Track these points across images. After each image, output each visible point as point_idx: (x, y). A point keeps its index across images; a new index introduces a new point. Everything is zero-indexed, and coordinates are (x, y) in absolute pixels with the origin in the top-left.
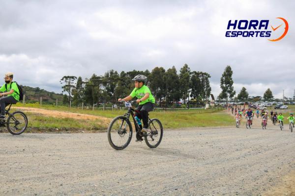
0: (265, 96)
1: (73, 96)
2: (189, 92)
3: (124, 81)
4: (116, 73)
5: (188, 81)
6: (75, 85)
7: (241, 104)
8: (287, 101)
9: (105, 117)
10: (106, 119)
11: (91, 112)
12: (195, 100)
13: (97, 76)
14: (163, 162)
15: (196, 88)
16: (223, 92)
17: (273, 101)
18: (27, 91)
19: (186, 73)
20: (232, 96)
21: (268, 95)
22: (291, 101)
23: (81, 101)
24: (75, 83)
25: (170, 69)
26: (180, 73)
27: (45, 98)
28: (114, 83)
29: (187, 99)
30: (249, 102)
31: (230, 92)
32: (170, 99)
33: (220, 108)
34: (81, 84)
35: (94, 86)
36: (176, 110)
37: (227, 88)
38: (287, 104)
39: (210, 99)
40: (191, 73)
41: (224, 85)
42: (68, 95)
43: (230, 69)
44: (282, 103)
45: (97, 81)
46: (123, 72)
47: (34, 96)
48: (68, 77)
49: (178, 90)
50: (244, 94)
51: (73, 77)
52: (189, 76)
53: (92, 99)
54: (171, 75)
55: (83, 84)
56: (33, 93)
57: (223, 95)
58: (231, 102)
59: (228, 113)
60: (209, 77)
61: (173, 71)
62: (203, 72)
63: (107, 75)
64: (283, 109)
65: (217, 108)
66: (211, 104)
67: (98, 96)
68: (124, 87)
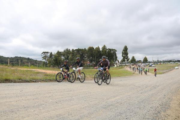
0: (144, 60)
1: (48, 62)
3: (73, 54)
4: (69, 50)
5: (106, 53)
6: (49, 56)
7: (132, 65)
8: (154, 63)
15: (110, 57)
16: (123, 59)
18: (23, 60)
19: (105, 49)
20: (127, 60)
23: (52, 65)
24: (49, 54)
25: (96, 48)
26: (101, 49)
27: (33, 63)
28: (68, 55)
30: (136, 64)
31: (126, 59)
33: (122, 67)
35: (58, 57)
37: (125, 57)
38: (155, 64)
39: (117, 61)
40: (107, 50)
41: (124, 55)
42: (45, 61)
43: (127, 47)
44: (152, 64)
45: (60, 54)
46: (73, 49)
48: (45, 52)
50: (133, 61)
51: (47, 52)
52: (106, 51)
54: (98, 50)
55: (53, 56)
56: (26, 61)
58: (127, 63)
59: (127, 69)
60: (116, 51)
61: (98, 48)
62: (113, 49)
63: (65, 51)
64: (153, 66)
65: (120, 66)
66: (117, 65)
67: (60, 62)
68: (74, 56)
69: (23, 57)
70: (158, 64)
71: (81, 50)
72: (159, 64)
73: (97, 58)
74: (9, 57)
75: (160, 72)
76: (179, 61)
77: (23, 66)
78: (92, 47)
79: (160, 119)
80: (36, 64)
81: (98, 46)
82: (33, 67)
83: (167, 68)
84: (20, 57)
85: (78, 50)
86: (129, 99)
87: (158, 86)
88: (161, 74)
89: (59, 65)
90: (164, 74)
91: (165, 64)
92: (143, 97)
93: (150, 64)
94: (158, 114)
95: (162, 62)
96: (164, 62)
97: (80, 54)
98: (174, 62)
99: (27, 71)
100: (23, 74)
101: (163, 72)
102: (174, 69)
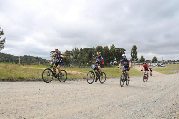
0: (153, 60)
2: (115, 58)
3: (82, 53)
4: (78, 49)
5: (114, 53)
7: (141, 64)
8: (164, 62)
12: (118, 62)
13: (69, 51)
15: (118, 56)
16: (132, 58)
18: (32, 59)
19: (113, 49)
20: (136, 60)
21: (155, 60)
22: (166, 62)
25: (105, 47)
26: (110, 49)
27: (41, 62)
28: (77, 54)
29: (114, 62)
31: (135, 58)
36: (108, 68)
38: (164, 64)
40: (116, 49)
41: (133, 55)
43: (136, 46)
44: (162, 63)
45: (69, 53)
46: (81, 49)
47: (36, 61)
48: (54, 51)
49: (109, 57)
50: (142, 60)
52: (115, 50)
53: (66, 63)
54: (106, 50)
56: (35, 59)
57: (132, 60)
58: (136, 63)
59: (135, 69)
60: (125, 50)
61: (107, 48)
63: (73, 50)
64: (163, 66)
67: (69, 61)
68: (82, 56)
69: (32, 56)
71: (89, 49)
72: (169, 63)
73: (105, 57)
74: (18, 56)
75: (170, 72)
77: (32, 65)
78: (101, 47)
79: (175, 118)
80: (45, 63)
81: (107, 46)
82: (43, 66)
83: (177, 68)
84: (29, 56)
85: (87, 50)
86: (142, 98)
87: (170, 86)
88: (172, 74)
89: (68, 64)
90: (175, 74)
91: (176, 64)
92: (156, 96)
93: (160, 64)
94: (173, 113)
95: (172, 62)
96: (174, 62)
97: (88, 53)
99: (38, 70)
100: (35, 73)
101: (174, 72)
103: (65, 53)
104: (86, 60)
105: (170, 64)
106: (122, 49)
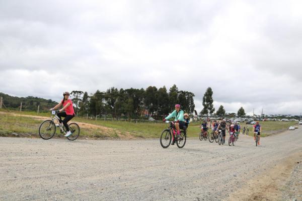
0: (239, 113)
1: (79, 108)
3: (123, 97)
4: (116, 89)
5: (176, 99)
6: (82, 99)
8: (256, 118)
9: (106, 126)
10: (106, 128)
11: (94, 122)
14: (152, 166)
15: (182, 104)
16: (204, 109)
17: (245, 117)
18: (41, 103)
19: (175, 92)
20: (211, 112)
21: (241, 112)
22: (259, 118)
23: (86, 113)
24: (82, 95)
25: (161, 88)
26: (169, 92)
28: (114, 98)
31: (210, 109)
32: (160, 113)
34: (87, 98)
35: (97, 100)
37: (208, 106)
38: (255, 120)
39: (194, 114)
40: (178, 92)
41: (206, 103)
42: (76, 107)
43: (211, 90)
44: (252, 119)
45: (100, 96)
46: (122, 89)
47: (47, 107)
48: (76, 92)
50: (221, 111)
51: (80, 92)
52: (176, 95)
53: (96, 111)
54: (162, 93)
56: (46, 104)
57: (204, 112)
58: (211, 117)
60: (194, 96)
61: (163, 90)
62: (189, 92)
63: (109, 91)
65: (199, 122)
66: (194, 119)
67: (100, 109)
68: (123, 101)
69: (41, 98)
70: (262, 121)
71: (135, 91)
73: (160, 105)
74: (17, 98)
75: (263, 133)
76: (297, 117)
78: (155, 88)
81: (164, 86)
84: (36, 98)
85: (131, 91)
88: (264, 137)
90: (269, 137)
91: (274, 120)
95: (269, 117)
96: (272, 118)
97: (133, 97)
98: (289, 118)
101: (268, 134)
102: (288, 129)
103: (95, 94)
104: (129, 109)
105: (265, 121)
106: (188, 93)
